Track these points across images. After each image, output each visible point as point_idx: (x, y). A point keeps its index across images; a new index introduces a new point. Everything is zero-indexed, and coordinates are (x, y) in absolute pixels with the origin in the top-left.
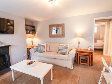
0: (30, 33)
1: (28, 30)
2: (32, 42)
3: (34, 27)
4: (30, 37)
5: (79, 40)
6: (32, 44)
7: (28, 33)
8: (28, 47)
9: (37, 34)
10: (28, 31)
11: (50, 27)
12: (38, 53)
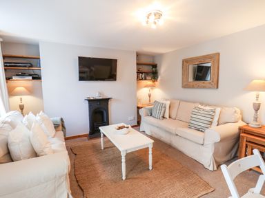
0: (146, 79)
1: (142, 73)
2: (150, 96)
3: (155, 66)
4: (146, 86)
5: (257, 97)
6: (150, 101)
7: (142, 79)
8: (140, 105)
9: (161, 80)
10: (143, 76)
11: (185, 63)
12: (151, 119)
